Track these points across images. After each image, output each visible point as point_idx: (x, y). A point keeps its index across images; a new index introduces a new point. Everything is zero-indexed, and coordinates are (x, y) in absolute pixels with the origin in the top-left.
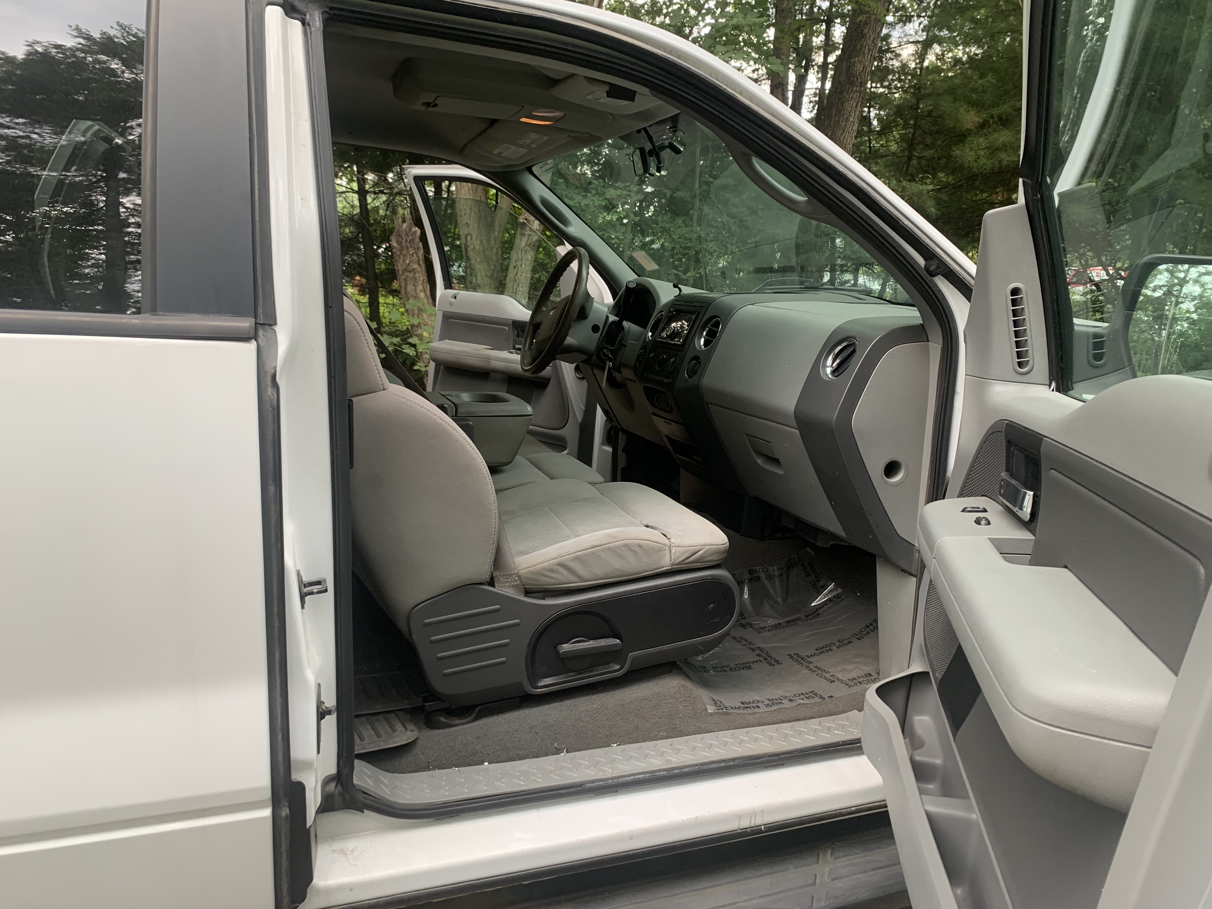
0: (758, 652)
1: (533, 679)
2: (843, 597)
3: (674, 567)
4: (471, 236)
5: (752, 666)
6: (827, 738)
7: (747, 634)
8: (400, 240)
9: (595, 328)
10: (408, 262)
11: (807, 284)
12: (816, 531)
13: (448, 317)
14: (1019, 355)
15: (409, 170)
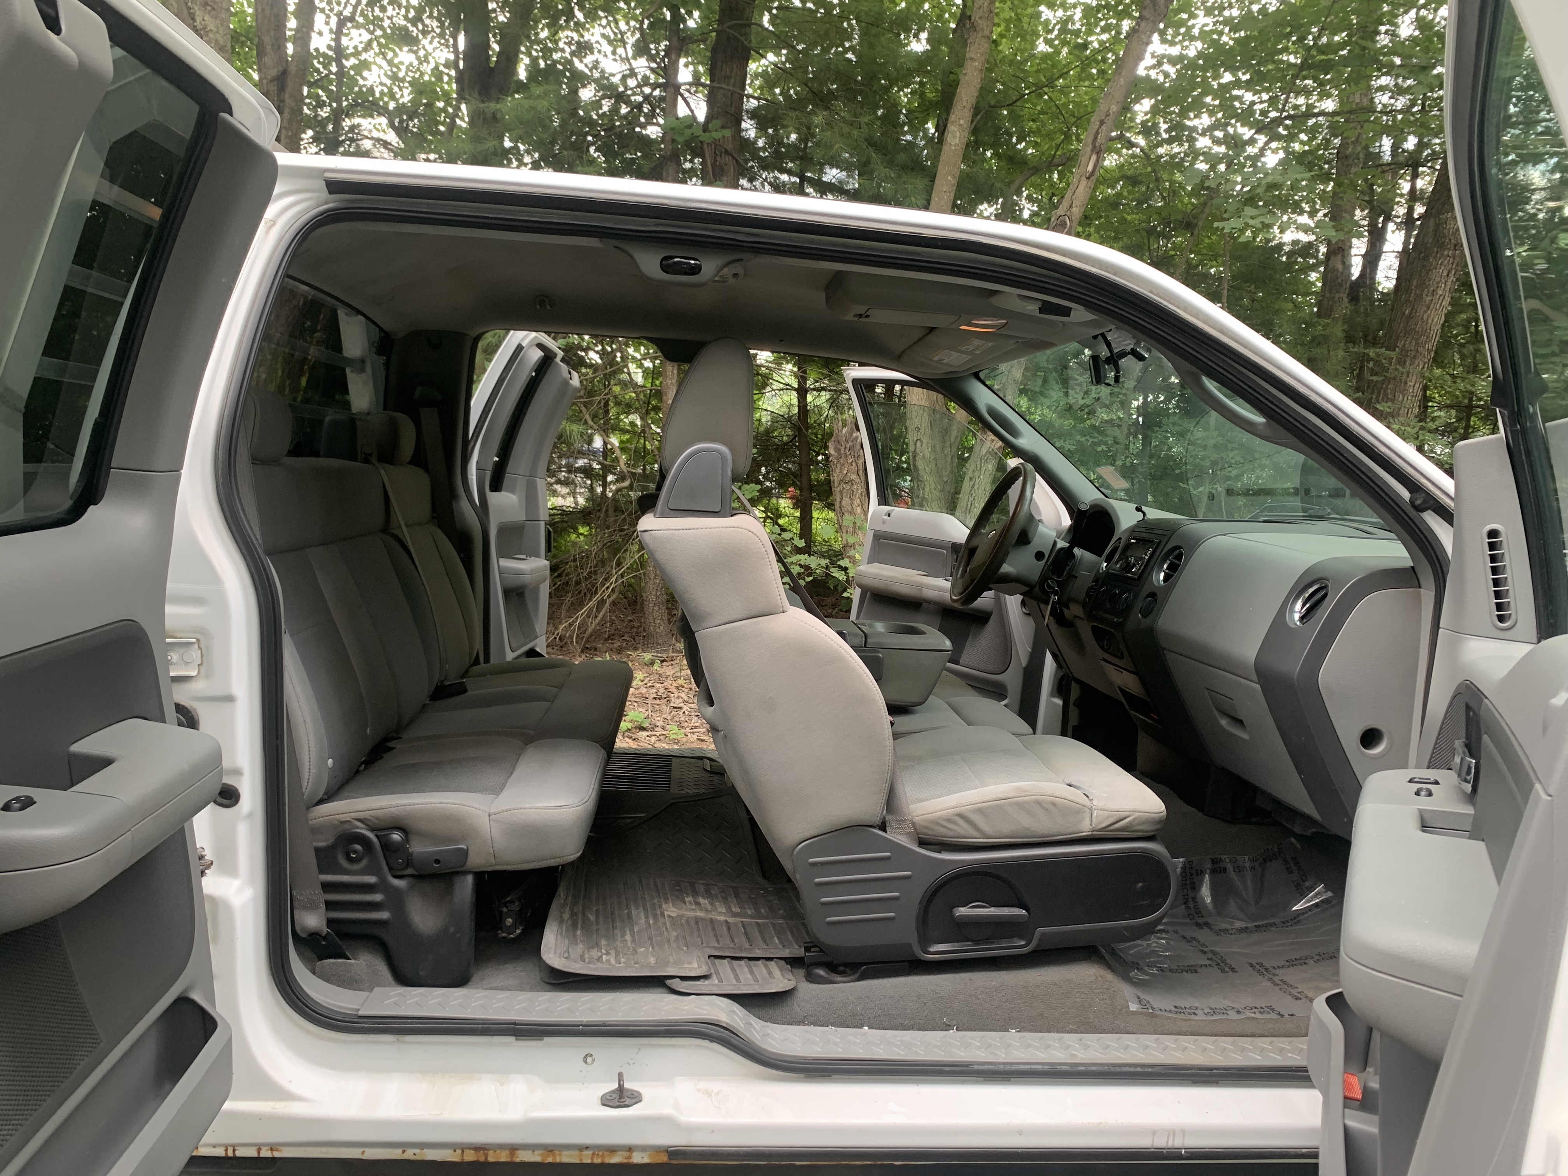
0: (1210, 955)
1: (925, 941)
2: (1334, 903)
3: (1095, 833)
4: (922, 442)
5: (1199, 970)
6: (1276, 1060)
7: (1204, 935)
8: (839, 446)
9: (1039, 555)
10: (845, 472)
11: (1311, 512)
12: (1294, 813)
13: (879, 537)
14: (1499, 607)
15: (848, 372)
